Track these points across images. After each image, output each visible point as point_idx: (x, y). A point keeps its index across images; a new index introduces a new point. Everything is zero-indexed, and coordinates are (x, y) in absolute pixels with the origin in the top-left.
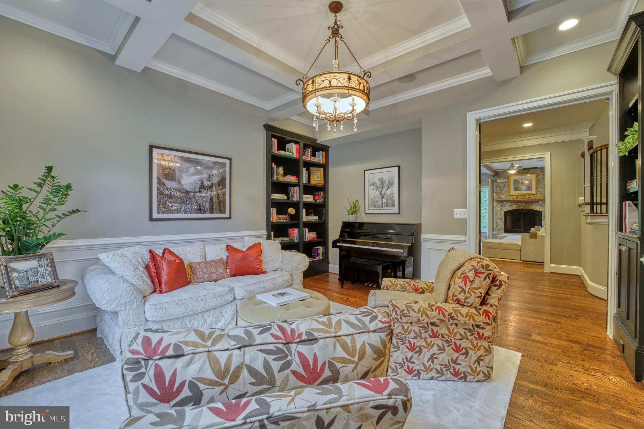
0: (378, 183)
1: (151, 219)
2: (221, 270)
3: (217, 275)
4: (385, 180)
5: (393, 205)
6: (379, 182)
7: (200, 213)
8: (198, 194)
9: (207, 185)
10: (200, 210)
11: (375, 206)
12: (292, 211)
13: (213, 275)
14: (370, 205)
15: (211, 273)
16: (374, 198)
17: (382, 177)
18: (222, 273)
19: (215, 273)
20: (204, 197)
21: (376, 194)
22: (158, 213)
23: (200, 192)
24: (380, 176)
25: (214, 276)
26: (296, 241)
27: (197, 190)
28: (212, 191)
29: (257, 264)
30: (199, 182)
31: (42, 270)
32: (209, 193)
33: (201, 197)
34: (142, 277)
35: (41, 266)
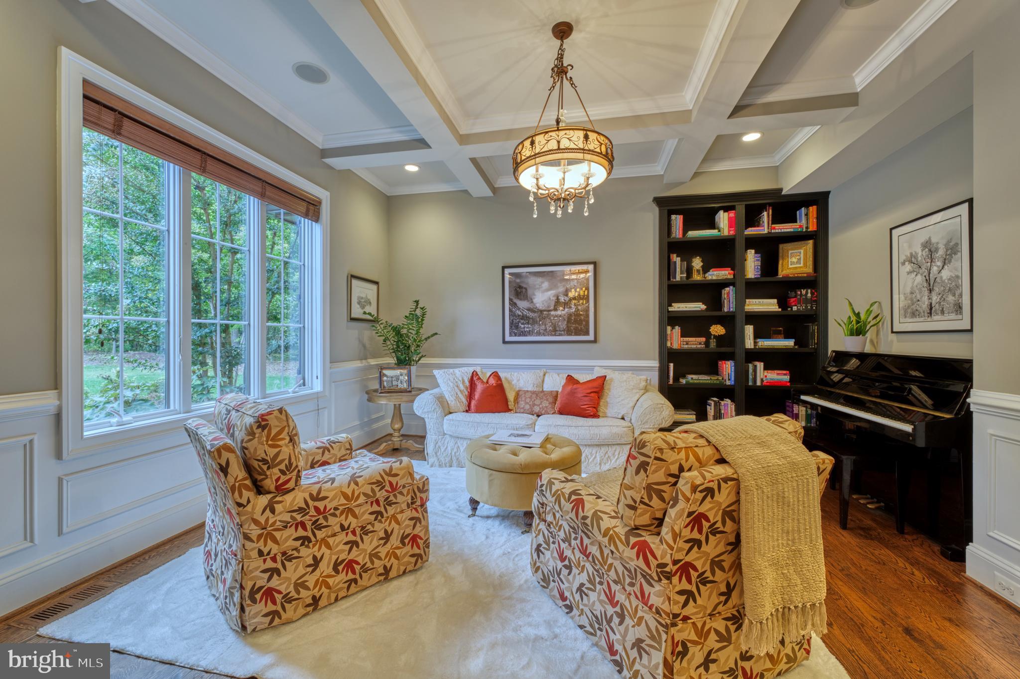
0: (920, 254)
1: (504, 342)
2: (546, 404)
3: (540, 408)
4: (938, 243)
5: (959, 308)
6: (922, 251)
7: (555, 335)
8: (552, 313)
9: (563, 301)
10: (555, 330)
11: (914, 314)
12: (717, 330)
13: (535, 407)
14: (902, 312)
15: (534, 405)
16: (912, 293)
17: (930, 238)
18: (546, 407)
19: (539, 405)
20: (560, 316)
21: (915, 283)
22: (511, 335)
23: (555, 310)
24: (922, 237)
25: (537, 409)
26: (728, 383)
27: (552, 308)
28: (570, 307)
29: (585, 403)
30: (554, 298)
31: (401, 378)
32: (566, 310)
33: (556, 316)
34: (457, 394)
35: (401, 375)
